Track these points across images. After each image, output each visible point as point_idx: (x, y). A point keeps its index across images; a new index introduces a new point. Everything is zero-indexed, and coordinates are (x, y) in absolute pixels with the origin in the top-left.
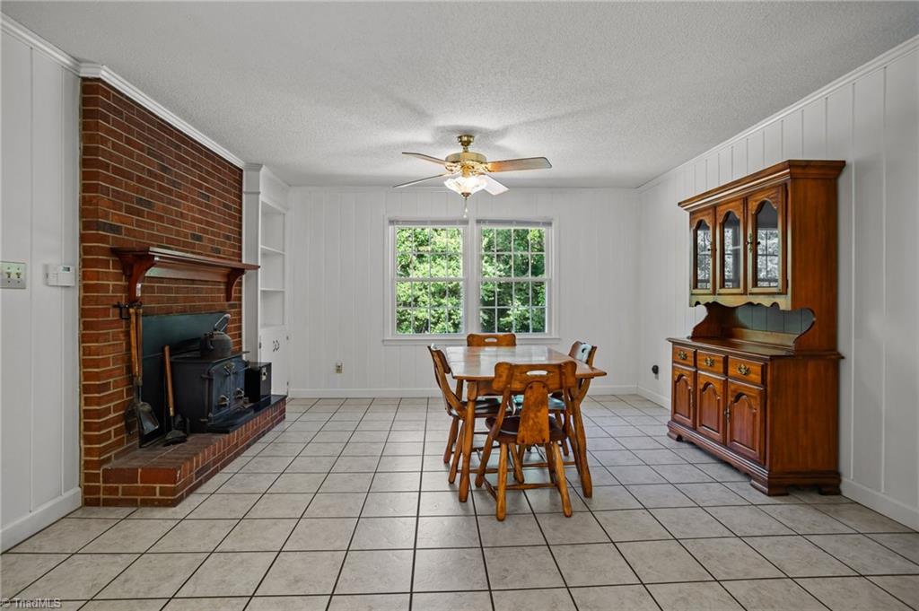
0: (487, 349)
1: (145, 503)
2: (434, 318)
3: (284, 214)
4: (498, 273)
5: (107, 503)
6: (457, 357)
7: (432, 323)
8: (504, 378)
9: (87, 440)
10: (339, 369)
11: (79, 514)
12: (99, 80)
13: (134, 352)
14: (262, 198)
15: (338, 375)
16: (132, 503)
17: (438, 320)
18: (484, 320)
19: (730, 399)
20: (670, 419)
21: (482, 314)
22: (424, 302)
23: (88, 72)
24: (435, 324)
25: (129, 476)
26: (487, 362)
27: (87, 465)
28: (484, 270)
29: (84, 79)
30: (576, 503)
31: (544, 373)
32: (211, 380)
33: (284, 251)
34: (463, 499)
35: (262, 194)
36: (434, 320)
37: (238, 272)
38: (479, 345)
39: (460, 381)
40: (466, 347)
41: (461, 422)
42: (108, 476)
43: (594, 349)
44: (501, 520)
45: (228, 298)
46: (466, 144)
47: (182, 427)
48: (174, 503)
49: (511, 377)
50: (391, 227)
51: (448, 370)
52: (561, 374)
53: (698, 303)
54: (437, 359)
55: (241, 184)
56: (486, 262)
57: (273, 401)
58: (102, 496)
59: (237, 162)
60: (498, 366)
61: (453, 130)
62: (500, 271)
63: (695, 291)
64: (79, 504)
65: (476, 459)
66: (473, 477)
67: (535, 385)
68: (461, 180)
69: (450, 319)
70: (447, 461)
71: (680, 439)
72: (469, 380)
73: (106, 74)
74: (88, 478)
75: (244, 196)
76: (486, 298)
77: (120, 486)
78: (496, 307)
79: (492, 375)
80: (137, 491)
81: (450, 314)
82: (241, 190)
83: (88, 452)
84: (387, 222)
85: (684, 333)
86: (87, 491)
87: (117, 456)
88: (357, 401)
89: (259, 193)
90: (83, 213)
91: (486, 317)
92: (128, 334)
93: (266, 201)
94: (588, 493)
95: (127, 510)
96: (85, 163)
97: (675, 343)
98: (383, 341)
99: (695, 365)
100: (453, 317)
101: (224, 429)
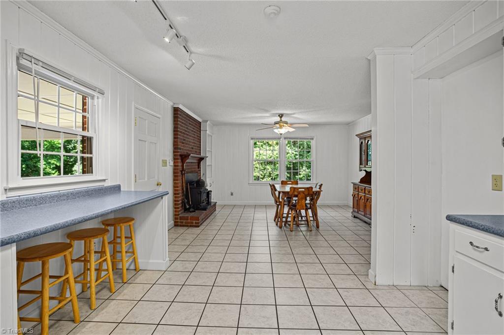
0: (288, 185)
1: (191, 226)
2: (262, 175)
3: (212, 136)
4: (295, 153)
5: (181, 226)
6: (278, 187)
7: (261, 178)
8: (292, 191)
9: (175, 208)
10: (232, 194)
11: (173, 229)
12: (178, 108)
13: (184, 184)
14: (208, 132)
15: (232, 196)
16: (187, 226)
17: (264, 176)
18: (288, 177)
19: (366, 201)
20: (352, 210)
21: (286, 173)
22: (257, 168)
23: (176, 106)
24: (263, 179)
25: (187, 218)
26: (287, 188)
27: (175, 215)
28: (287, 151)
29: (174, 108)
30: (314, 229)
31: (304, 190)
32: (201, 194)
33: (211, 149)
34: (281, 227)
35: (208, 131)
36: (262, 177)
37: (202, 159)
38: (285, 184)
39: (279, 192)
40: (281, 185)
41: (280, 206)
42: (181, 218)
43: (322, 185)
44: (291, 231)
45: (198, 168)
46: (281, 117)
47: (193, 208)
48: (198, 226)
49: (294, 191)
50: (252, 141)
51: (276, 190)
52: (308, 190)
53: (361, 170)
54: (272, 187)
55: (200, 127)
56: (289, 147)
57: (212, 204)
58: (179, 224)
59: (200, 120)
60: (291, 188)
61: (277, 114)
62: (296, 152)
63: (361, 166)
64: (173, 225)
65: (284, 220)
66: (283, 224)
67: (301, 193)
68: (279, 130)
69: (270, 176)
70: (275, 221)
71: (355, 217)
72: (283, 192)
73: (181, 107)
74: (176, 219)
75: (201, 132)
76: (289, 166)
77: (184, 221)
78: (292, 171)
79: (289, 190)
80: (188, 223)
81: (270, 174)
82: (200, 130)
83: (175, 211)
84: (250, 139)
85: (357, 181)
86: (175, 222)
87: (181, 213)
88: (240, 206)
89: (206, 130)
90: (174, 145)
91: (289, 175)
92: (182, 179)
93: (209, 133)
94: (318, 227)
95: (187, 228)
96: (174, 131)
97: (354, 184)
98: (249, 184)
99: (358, 191)
100: (272, 175)
101: (205, 209)
